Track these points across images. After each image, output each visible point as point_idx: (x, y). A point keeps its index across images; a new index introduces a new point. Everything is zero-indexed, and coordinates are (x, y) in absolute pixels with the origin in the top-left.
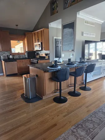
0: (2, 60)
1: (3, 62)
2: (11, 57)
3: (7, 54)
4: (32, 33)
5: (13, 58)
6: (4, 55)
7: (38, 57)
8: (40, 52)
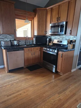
0: (3, 48)
1: (4, 51)
2: (15, 43)
3: (9, 38)
4: (47, 8)
5: (19, 45)
6: (6, 40)
7: (51, 44)
8: (54, 38)
